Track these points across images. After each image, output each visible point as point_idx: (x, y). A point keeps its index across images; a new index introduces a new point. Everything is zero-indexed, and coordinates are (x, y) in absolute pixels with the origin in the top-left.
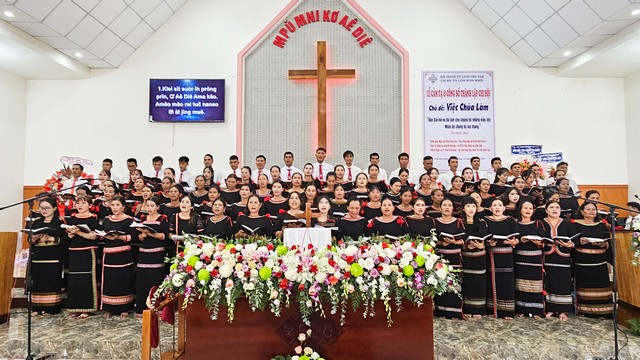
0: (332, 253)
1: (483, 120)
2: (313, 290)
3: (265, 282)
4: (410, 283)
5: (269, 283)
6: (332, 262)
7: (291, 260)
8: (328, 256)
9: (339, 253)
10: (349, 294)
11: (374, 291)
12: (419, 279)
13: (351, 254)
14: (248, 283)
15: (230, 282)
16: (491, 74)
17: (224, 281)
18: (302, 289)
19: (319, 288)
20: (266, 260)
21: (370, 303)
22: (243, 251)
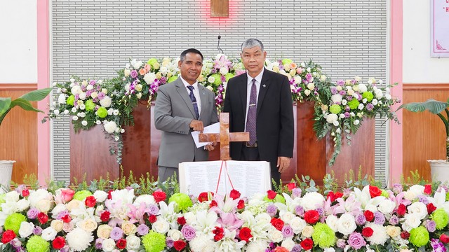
0: (278, 205)
6: (277, 222)
8: (270, 210)
9: (291, 204)
13: (313, 208)
20: (154, 218)
22: (108, 203)
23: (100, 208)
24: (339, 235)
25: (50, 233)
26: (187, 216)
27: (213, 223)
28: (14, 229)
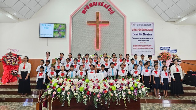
0: (105, 82)
2: (99, 95)
3: (81, 92)
4: (133, 93)
5: (83, 93)
6: (105, 85)
7: (91, 84)
9: (107, 82)
10: (111, 97)
11: (120, 96)
12: (136, 91)
13: (112, 82)
14: (75, 93)
15: (69, 92)
17: (67, 92)
18: (95, 95)
20: (82, 84)
21: (119, 100)
23: (72, 82)
24: (117, 88)
25: (62, 87)
26: (88, 84)
27: (93, 85)
28: (55, 86)
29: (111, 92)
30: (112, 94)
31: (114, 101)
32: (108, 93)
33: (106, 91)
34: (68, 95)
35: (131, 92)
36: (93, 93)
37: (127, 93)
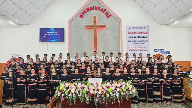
0: (103, 85)
1: (145, 41)
2: (98, 96)
3: (84, 94)
4: (125, 94)
5: (86, 94)
6: (103, 88)
7: (91, 87)
8: (102, 86)
9: (105, 85)
10: (108, 97)
11: (115, 96)
12: (127, 92)
13: (108, 86)
14: (80, 94)
15: (74, 94)
16: (148, 27)
17: (72, 94)
18: (95, 96)
19: (99, 96)
20: (84, 88)
21: (114, 100)
22: (77, 85)
23: (76, 86)
24: (112, 90)
25: (68, 90)
26: (89, 87)
27: (93, 88)
28: (63, 90)
29: (108, 93)
30: (108, 95)
31: (110, 100)
32: (105, 94)
33: (104, 93)
34: (74, 96)
35: (124, 93)
36: (94, 94)
37: (120, 94)
